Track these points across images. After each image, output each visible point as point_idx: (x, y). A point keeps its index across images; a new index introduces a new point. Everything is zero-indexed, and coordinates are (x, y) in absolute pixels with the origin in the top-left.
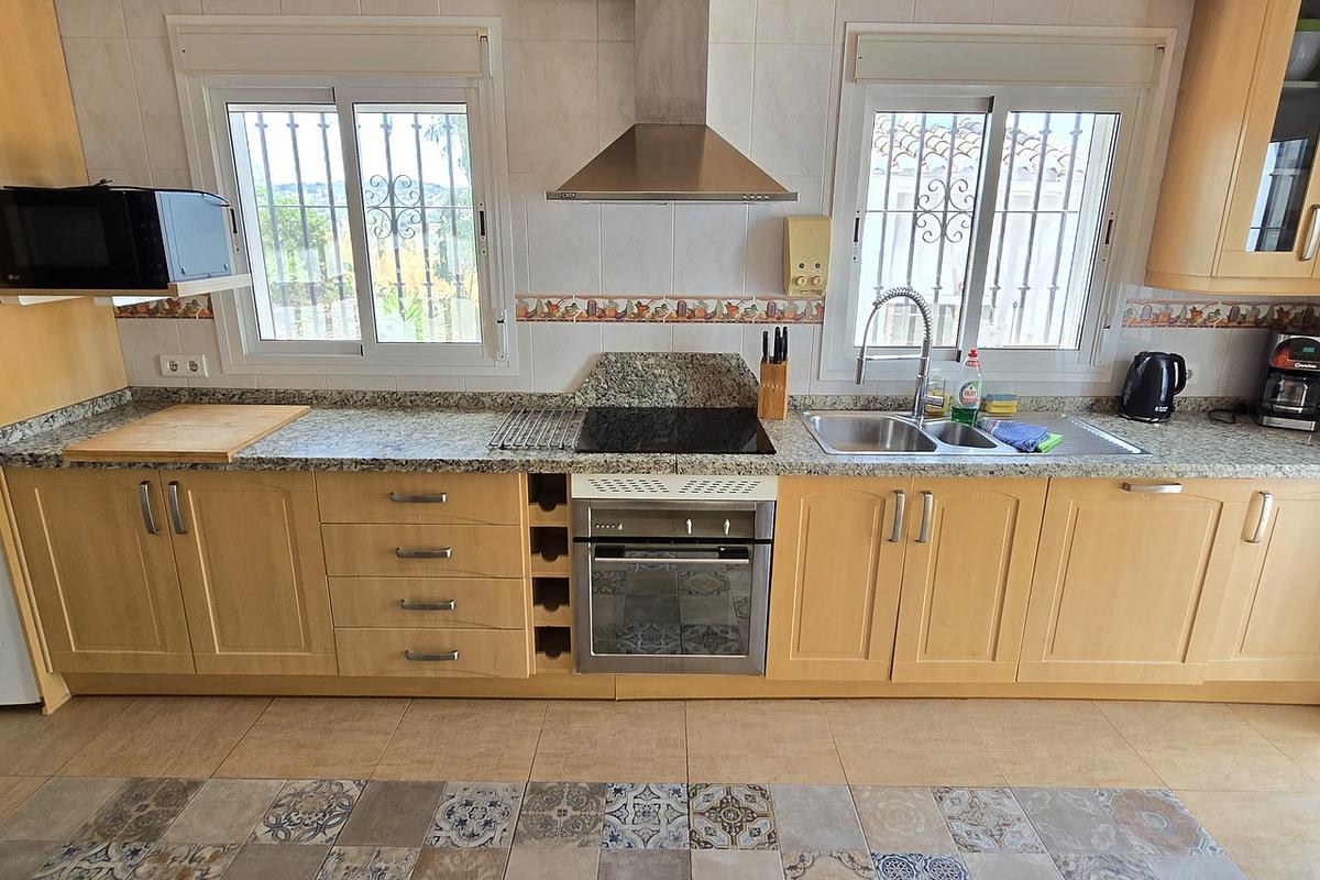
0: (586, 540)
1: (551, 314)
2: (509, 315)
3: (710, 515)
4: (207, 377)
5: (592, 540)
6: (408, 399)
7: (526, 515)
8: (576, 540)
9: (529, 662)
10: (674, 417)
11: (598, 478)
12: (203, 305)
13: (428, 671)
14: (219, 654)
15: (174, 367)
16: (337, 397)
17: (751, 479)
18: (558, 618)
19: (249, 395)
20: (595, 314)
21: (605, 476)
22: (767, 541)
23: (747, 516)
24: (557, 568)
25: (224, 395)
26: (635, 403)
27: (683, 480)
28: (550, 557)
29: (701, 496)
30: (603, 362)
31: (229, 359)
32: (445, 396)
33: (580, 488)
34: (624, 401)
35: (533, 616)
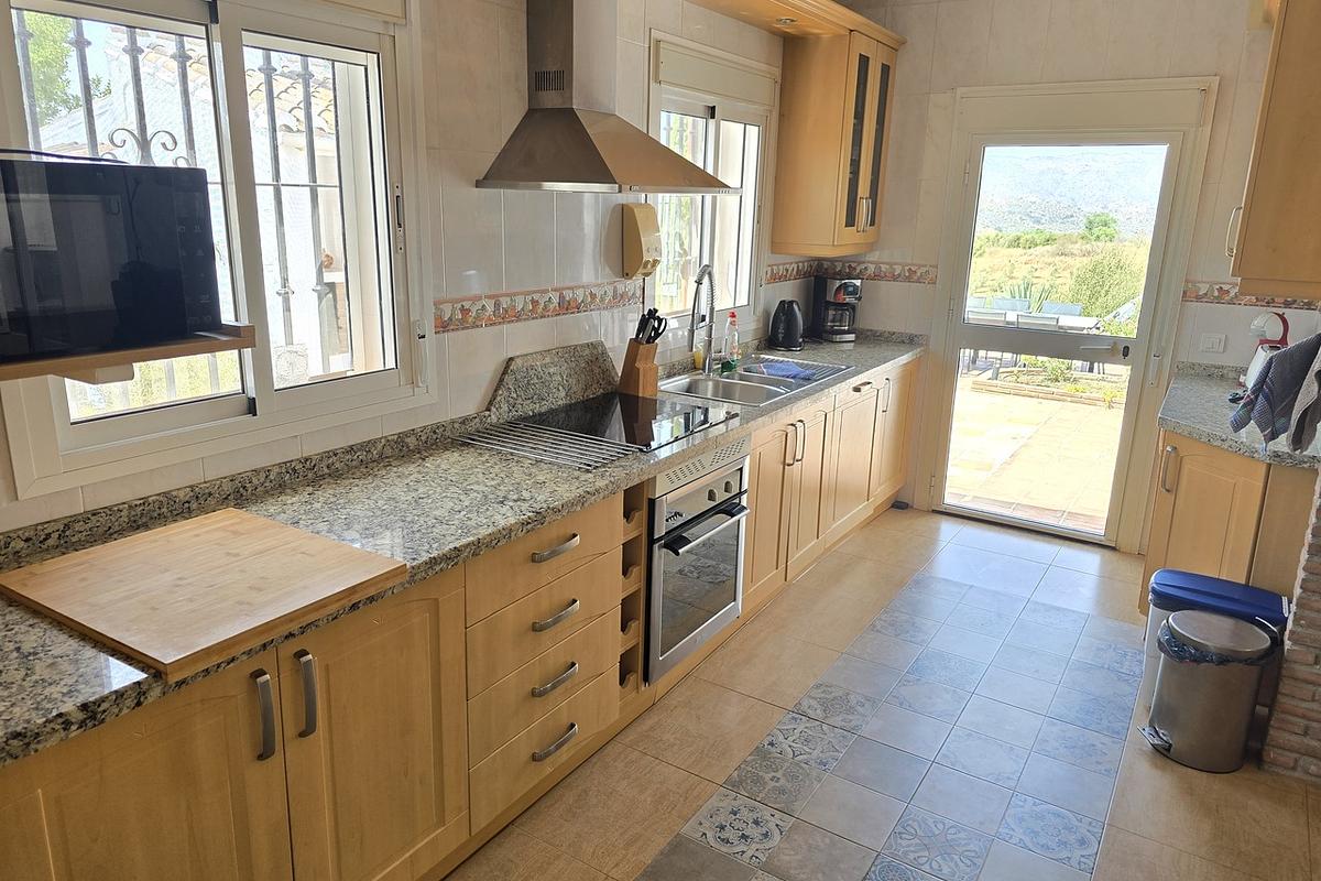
0: (662, 538)
1: (464, 320)
2: (429, 327)
5: (665, 536)
6: (324, 464)
13: (548, 767)
16: (227, 487)
18: (631, 639)
19: (78, 527)
20: (500, 315)
24: (634, 582)
25: (27, 540)
28: (626, 573)
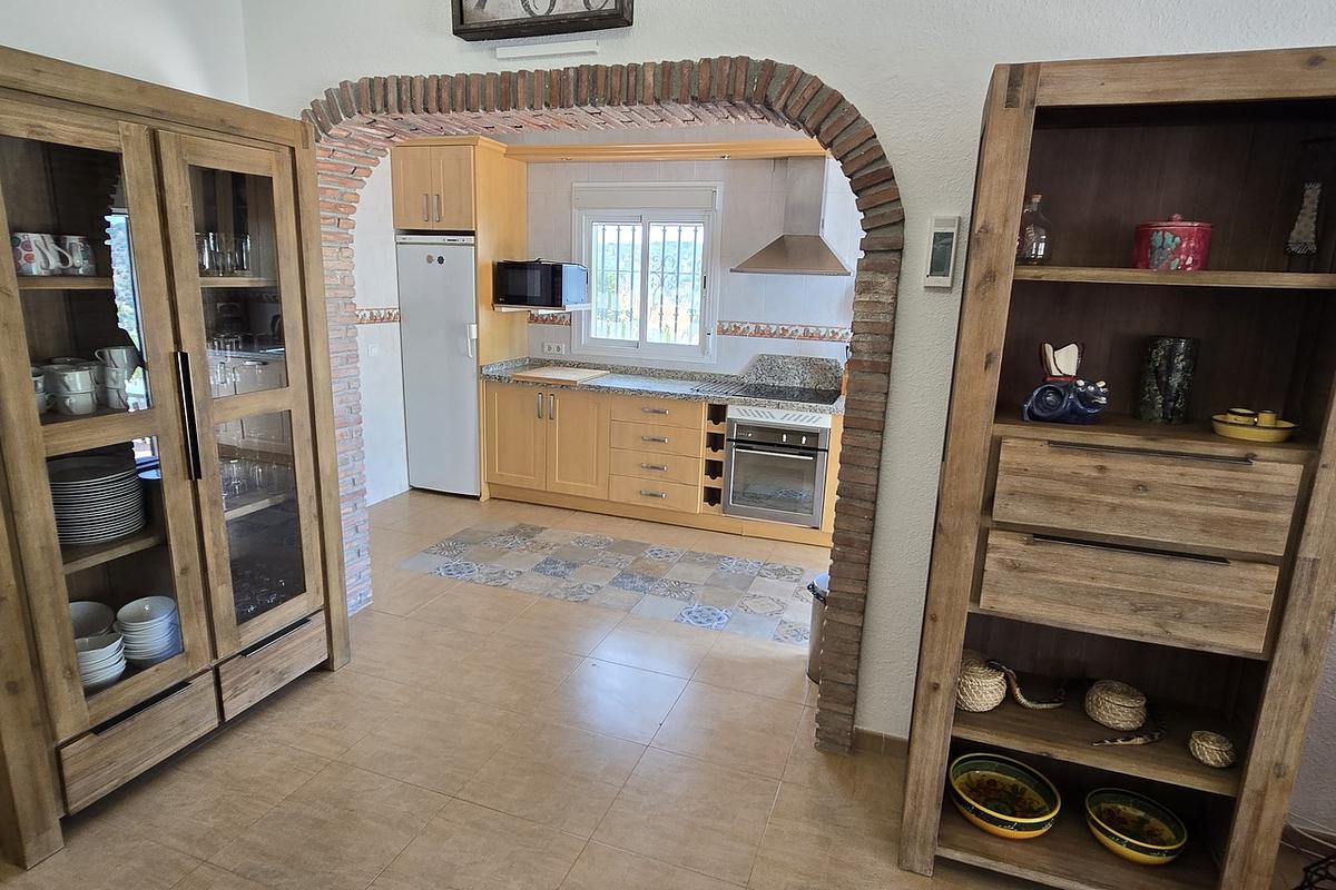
0: (733, 440)
1: (736, 331)
2: (714, 331)
3: (796, 433)
4: (564, 355)
5: (736, 441)
6: (658, 372)
7: (705, 426)
8: (728, 440)
9: (700, 505)
10: (798, 393)
11: (741, 408)
12: (567, 319)
13: (651, 503)
14: (558, 483)
15: (550, 348)
16: (623, 369)
17: (817, 415)
18: (716, 483)
19: (582, 365)
20: (759, 333)
21: (744, 407)
22: (825, 450)
23: (814, 435)
24: (718, 456)
25: (570, 364)
26: (777, 383)
27: (784, 412)
28: (715, 450)
29: (791, 422)
30: (761, 359)
31: (575, 345)
32: (676, 372)
33: (732, 413)
34: (770, 382)
35: (704, 481)
